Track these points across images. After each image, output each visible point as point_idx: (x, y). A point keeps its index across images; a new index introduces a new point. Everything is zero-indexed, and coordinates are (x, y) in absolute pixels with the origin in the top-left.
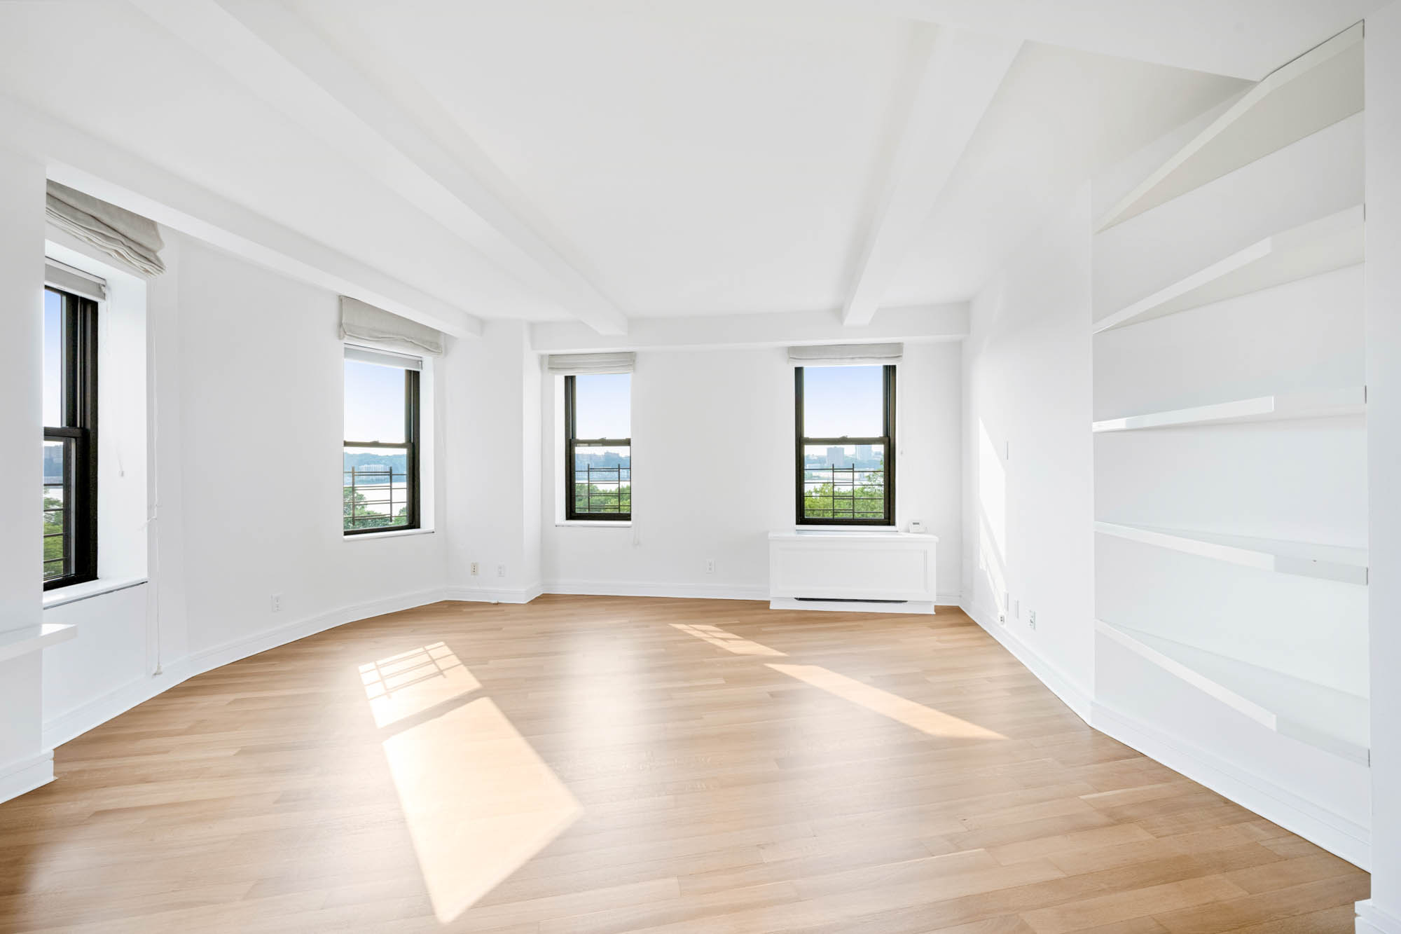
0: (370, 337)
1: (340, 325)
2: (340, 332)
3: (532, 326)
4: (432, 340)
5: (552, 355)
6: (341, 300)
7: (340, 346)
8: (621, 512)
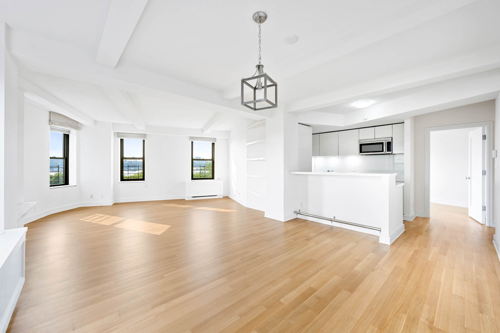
0: (60, 124)
1: (50, 120)
2: (49, 123)
3: (113, 124)
4: (76, 125)
5: (118, 133)
6: (50, 113)
7: (49, 127)
8: (139, 178)
